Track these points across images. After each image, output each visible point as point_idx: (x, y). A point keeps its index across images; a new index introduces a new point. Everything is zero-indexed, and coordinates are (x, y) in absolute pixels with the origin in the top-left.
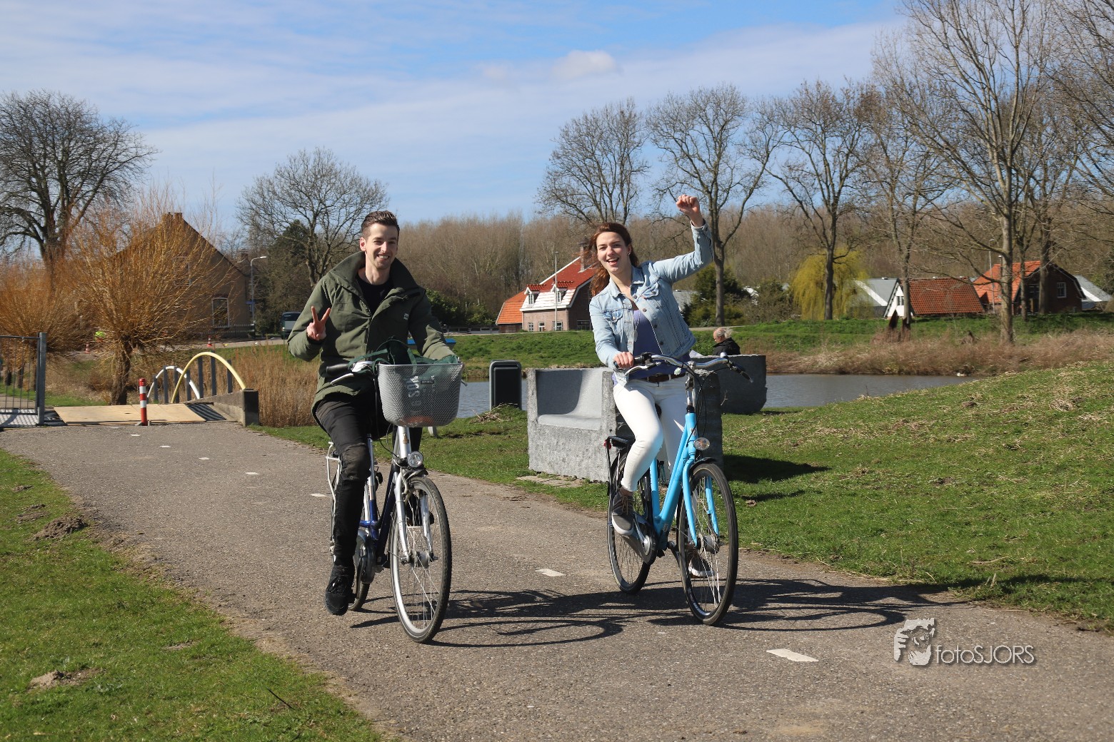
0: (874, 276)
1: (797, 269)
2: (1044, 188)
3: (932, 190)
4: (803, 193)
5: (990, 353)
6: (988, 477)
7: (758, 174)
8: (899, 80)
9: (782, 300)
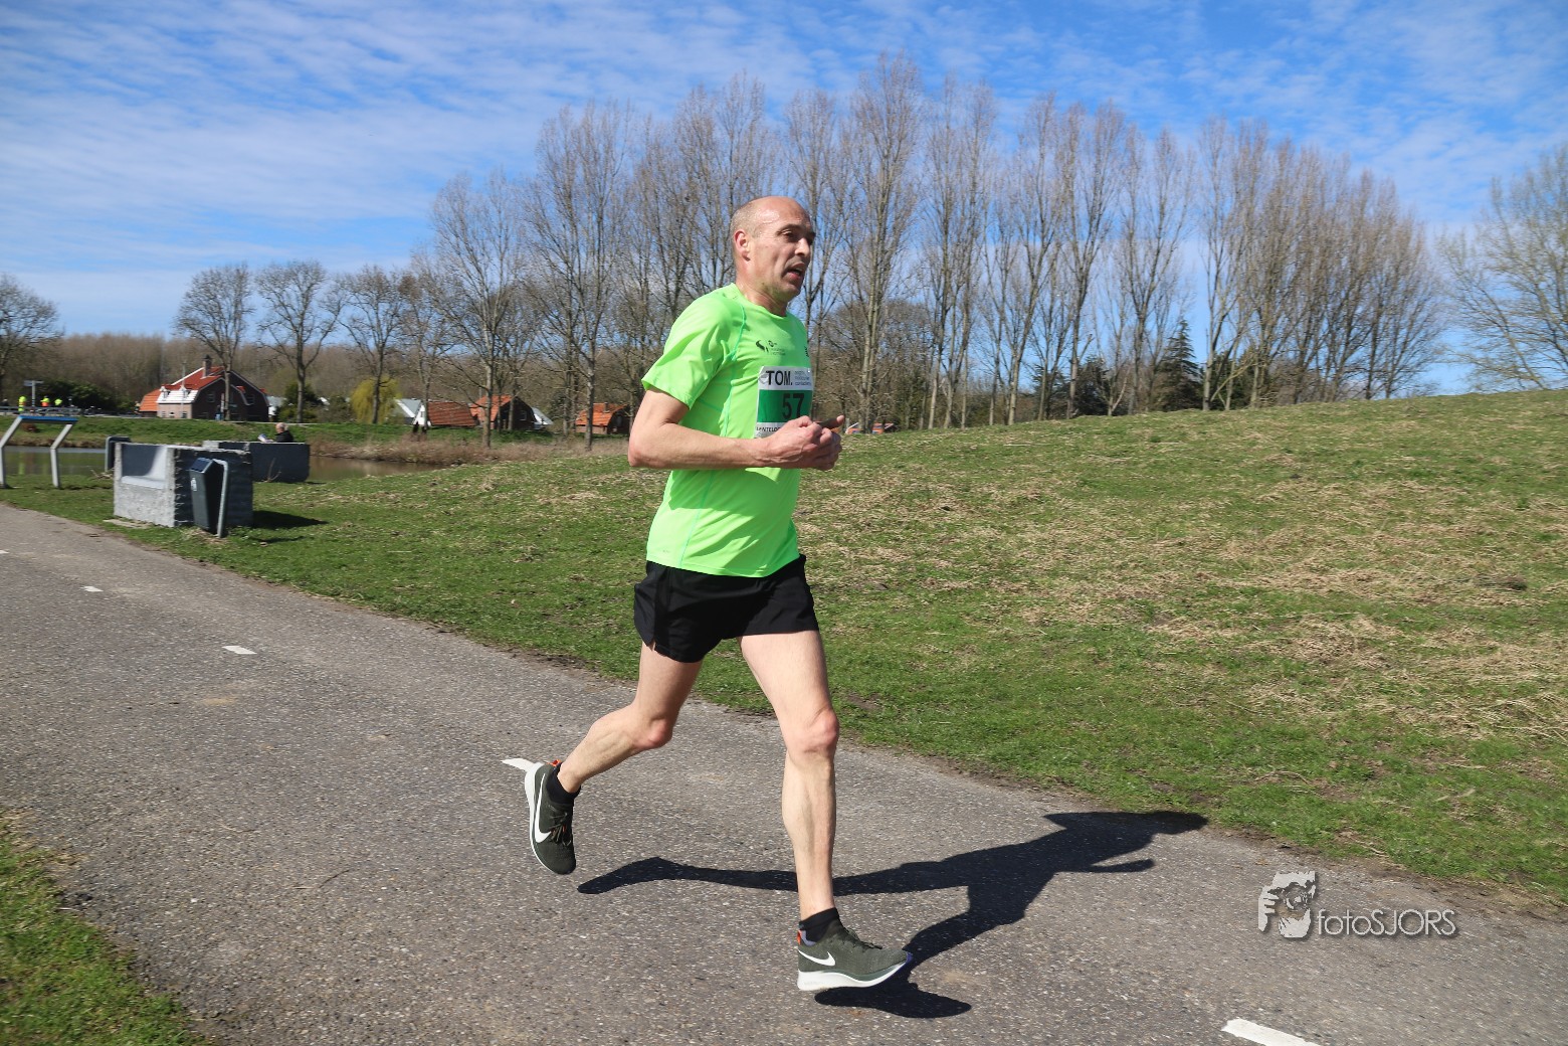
0: (406, 397)
1: (355, 388)
4: (361, 338)
5: (474, 453)
7: (332, 322)
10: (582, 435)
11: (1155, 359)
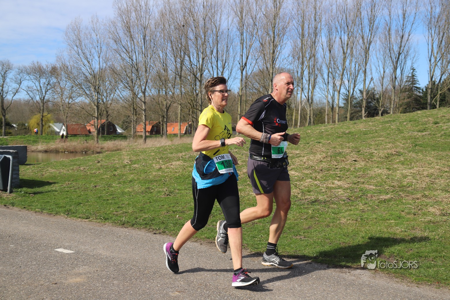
0: (55, 122)
1: (31, 119)
2: (106, 99)
3: (74, 97)
4: (33, 95)
5: (92, 146)
6: (110, 185)
7: (17, 89)
8: (64, 63)
9: (25, 128)
10: (141, 136)
11: (400, 86)
